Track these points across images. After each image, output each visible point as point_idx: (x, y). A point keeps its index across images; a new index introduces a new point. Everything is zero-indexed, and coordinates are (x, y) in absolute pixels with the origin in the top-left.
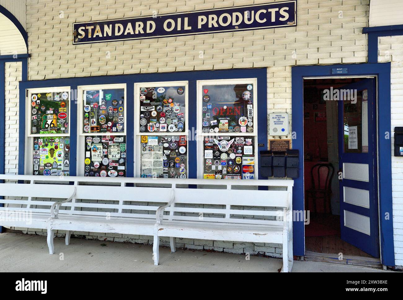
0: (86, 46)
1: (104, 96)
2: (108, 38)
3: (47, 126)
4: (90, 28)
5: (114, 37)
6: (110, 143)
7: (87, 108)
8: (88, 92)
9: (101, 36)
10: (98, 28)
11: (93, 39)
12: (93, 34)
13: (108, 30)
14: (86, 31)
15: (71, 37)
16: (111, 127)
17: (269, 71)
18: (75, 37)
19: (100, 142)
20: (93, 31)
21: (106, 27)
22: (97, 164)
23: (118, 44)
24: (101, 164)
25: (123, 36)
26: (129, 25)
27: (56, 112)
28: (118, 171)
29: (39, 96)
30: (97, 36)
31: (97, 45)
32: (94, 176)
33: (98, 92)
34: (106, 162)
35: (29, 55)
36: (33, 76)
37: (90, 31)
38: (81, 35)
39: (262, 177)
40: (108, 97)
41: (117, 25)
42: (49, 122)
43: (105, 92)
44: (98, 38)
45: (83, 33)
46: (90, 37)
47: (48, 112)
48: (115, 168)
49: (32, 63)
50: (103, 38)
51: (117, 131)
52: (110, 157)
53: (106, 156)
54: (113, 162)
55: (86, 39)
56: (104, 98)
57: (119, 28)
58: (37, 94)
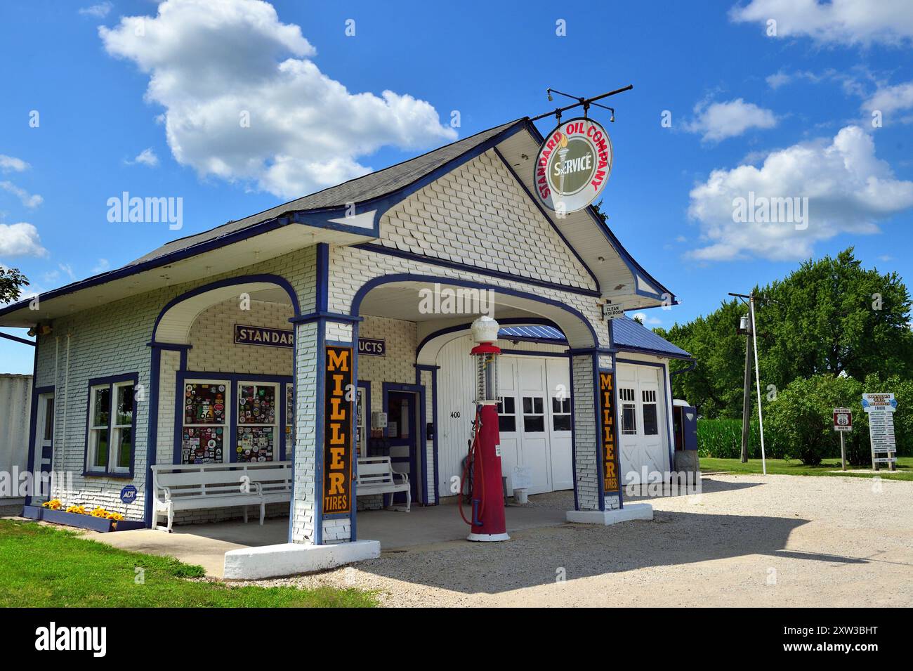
0: (246, 346)
1: (258, 391)
2: (266, 343)
3: (203, 416)
4: (251, 332)
5: (271, 343)
6: (260, 433)
7: (243, 401)
8: (243, 387)
9: (260, 340)
10: (258, 333)
11: (253, 342)
12: (253, 339)
13: (266, 336)
14: (248, 334)
15: (231, 336)
16: (264, 419)
17: (372, 383)
18: (238, 337)
19: (252, 432)
20: (254, 335)
21: (264, 333)
22: (248, 452)
23: (272, 348)
24: (252, 451)
25: (278, 344)
26: (283, 336)
27: (213, 403)
28: (267, 457)
29: (195, 387)
30: (257, 340)
31: (255, 347)
32: (245, 462)
33: (252, 387)
34: (256, 449)
35: (190, 347)
36: (192, 366)
37: (251, 334)
38: (243, 336)
40: (262, 392)
41: (274, 334)
42: (205, 412)
43: (259, 388)
44: (257, 342)
45: (245, 335)
47: (205, 403)
48: (264, 455)
49: (190, 355)
50: (262, 343)
51: (269, 423)
52: (259, 445)
53: (256, 444)
54: (262, 449)
55: (247, 341)
56: (258, 394)
57: (276, 336)
58: (192, 385)
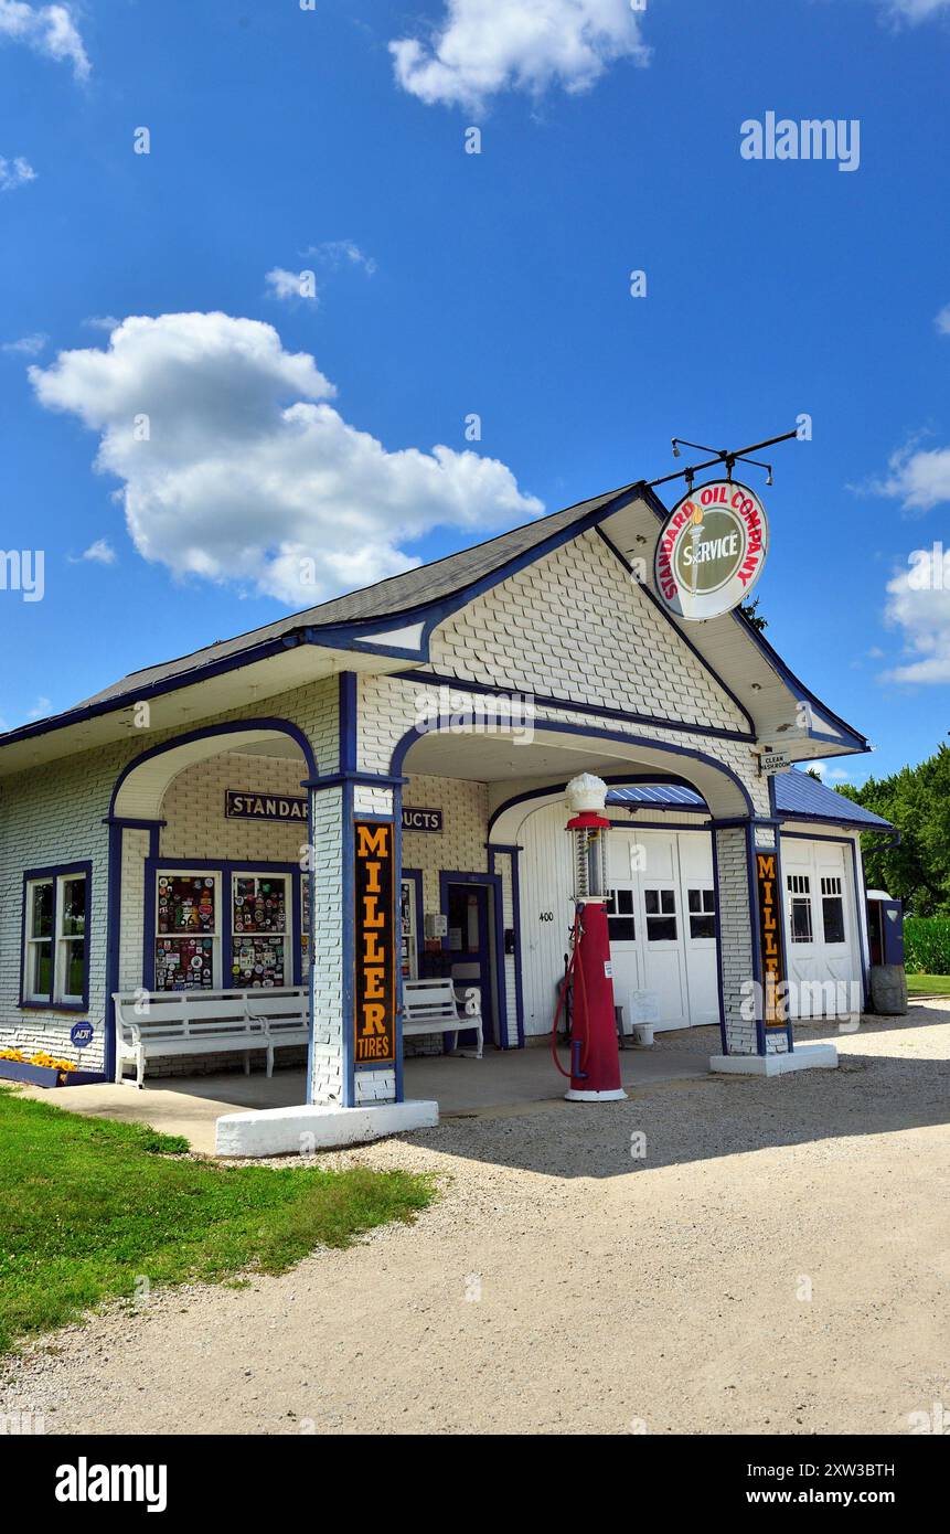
0: (242, 822)
1: (261, 886)
2: (270, 816)
3: (183, 922)
4: (249, 801)
5: (278, 817)
6: (265, 945)
7: (239, 900)
8: (239, 880)
9: (263, 812)
10: (259, 802)
11: (252, 815)
12: (252, 810)
13: (271, 807)
14: (244, 803)
15: (221, 808)
16: (270, 926)
17: (424, 873)
18: (231, 809)
19: (253, 945)
20: (253, 805)
21: (268, 803)
22: (248, 973)
23: (280, 824)
24: (253, 971)
25: (288, 817)
26: (296, 806)
27: (196, 904)
28: (274, 980)
29: (171, 880)
30: (258, 812)
31: (255, 823)
32: (244, 987)
33: (253, 880)
34: (259, 969)
35: (164, 823)
36: (166, 851)
37: (249, 804)
38: (237, 807)
39: (421, 977)
40: (266, 888)
41: (282, 803)
42: (186, 917)
43: (262, 881)
44: (259, 815)
45: (240, 805)
46: (249, 811)
47: (185, 903)
48: (271, 977)
49: (164, 835)
50: (265, 816)
51: (277, 931)
52: (264, 962)
53: (260, 962)
54: (269, 969)
55: (243, 814)
56: (261, 890)
57: (284, 807)
58: (167, 878)
